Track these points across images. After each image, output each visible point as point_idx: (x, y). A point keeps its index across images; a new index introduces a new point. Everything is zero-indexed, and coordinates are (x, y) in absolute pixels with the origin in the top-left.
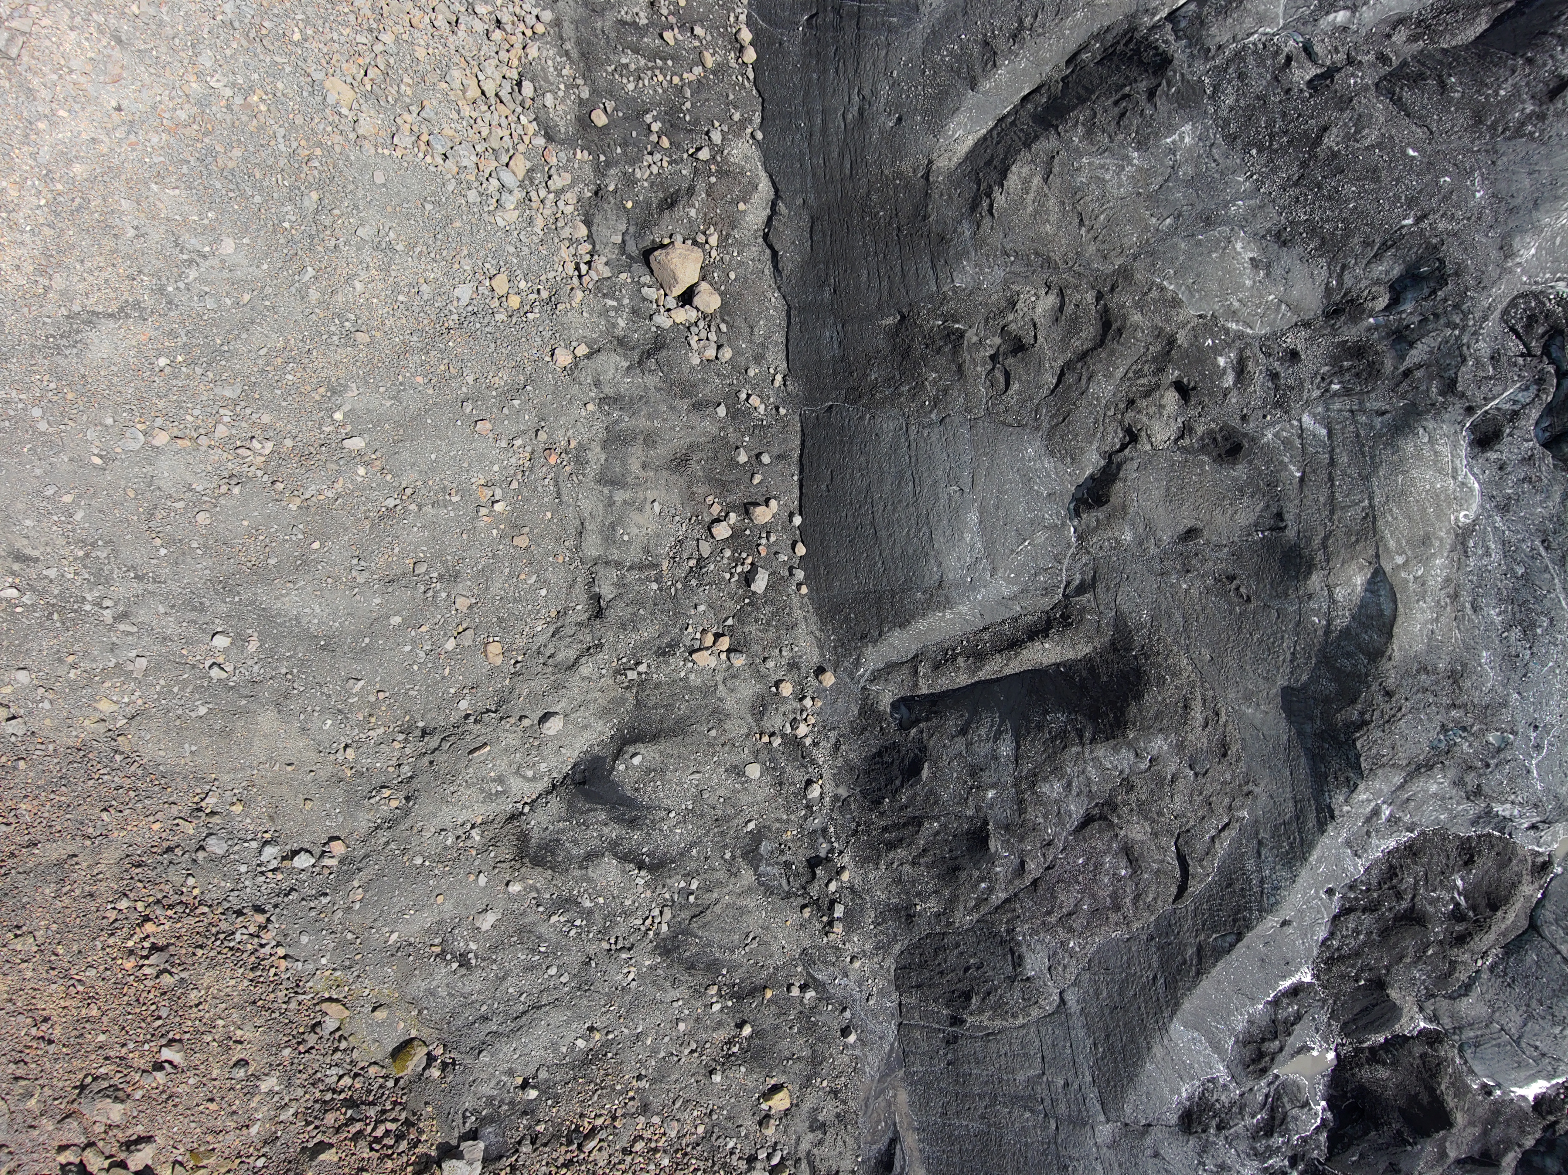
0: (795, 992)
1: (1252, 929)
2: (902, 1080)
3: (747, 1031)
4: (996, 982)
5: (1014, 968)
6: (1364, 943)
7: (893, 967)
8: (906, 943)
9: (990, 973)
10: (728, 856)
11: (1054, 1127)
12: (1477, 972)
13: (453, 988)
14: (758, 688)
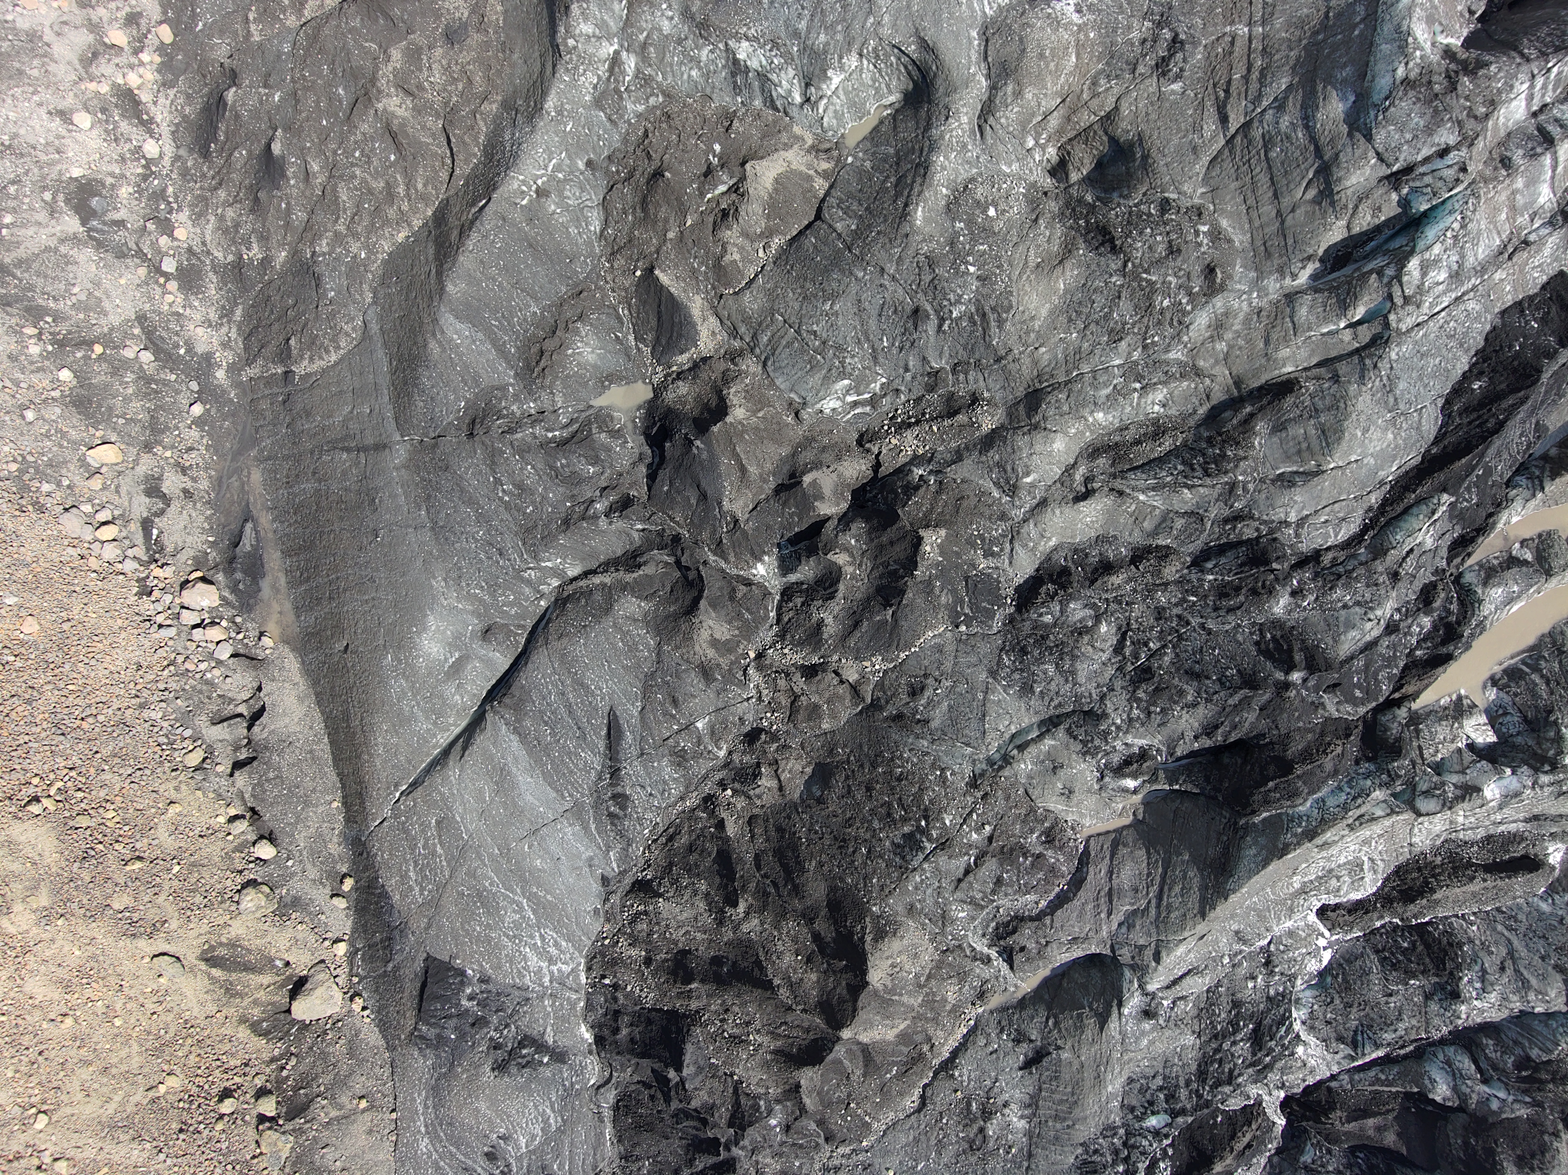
1: (498, 188)
2: (256, 459)
3: (65, 375)
4: (307, 316)
5: (317, 292)
6: (634, 224)
7: (240, 339)
9: (303, 307)
10: (48, 196)
12: (763, 267)
14: (91, 38)
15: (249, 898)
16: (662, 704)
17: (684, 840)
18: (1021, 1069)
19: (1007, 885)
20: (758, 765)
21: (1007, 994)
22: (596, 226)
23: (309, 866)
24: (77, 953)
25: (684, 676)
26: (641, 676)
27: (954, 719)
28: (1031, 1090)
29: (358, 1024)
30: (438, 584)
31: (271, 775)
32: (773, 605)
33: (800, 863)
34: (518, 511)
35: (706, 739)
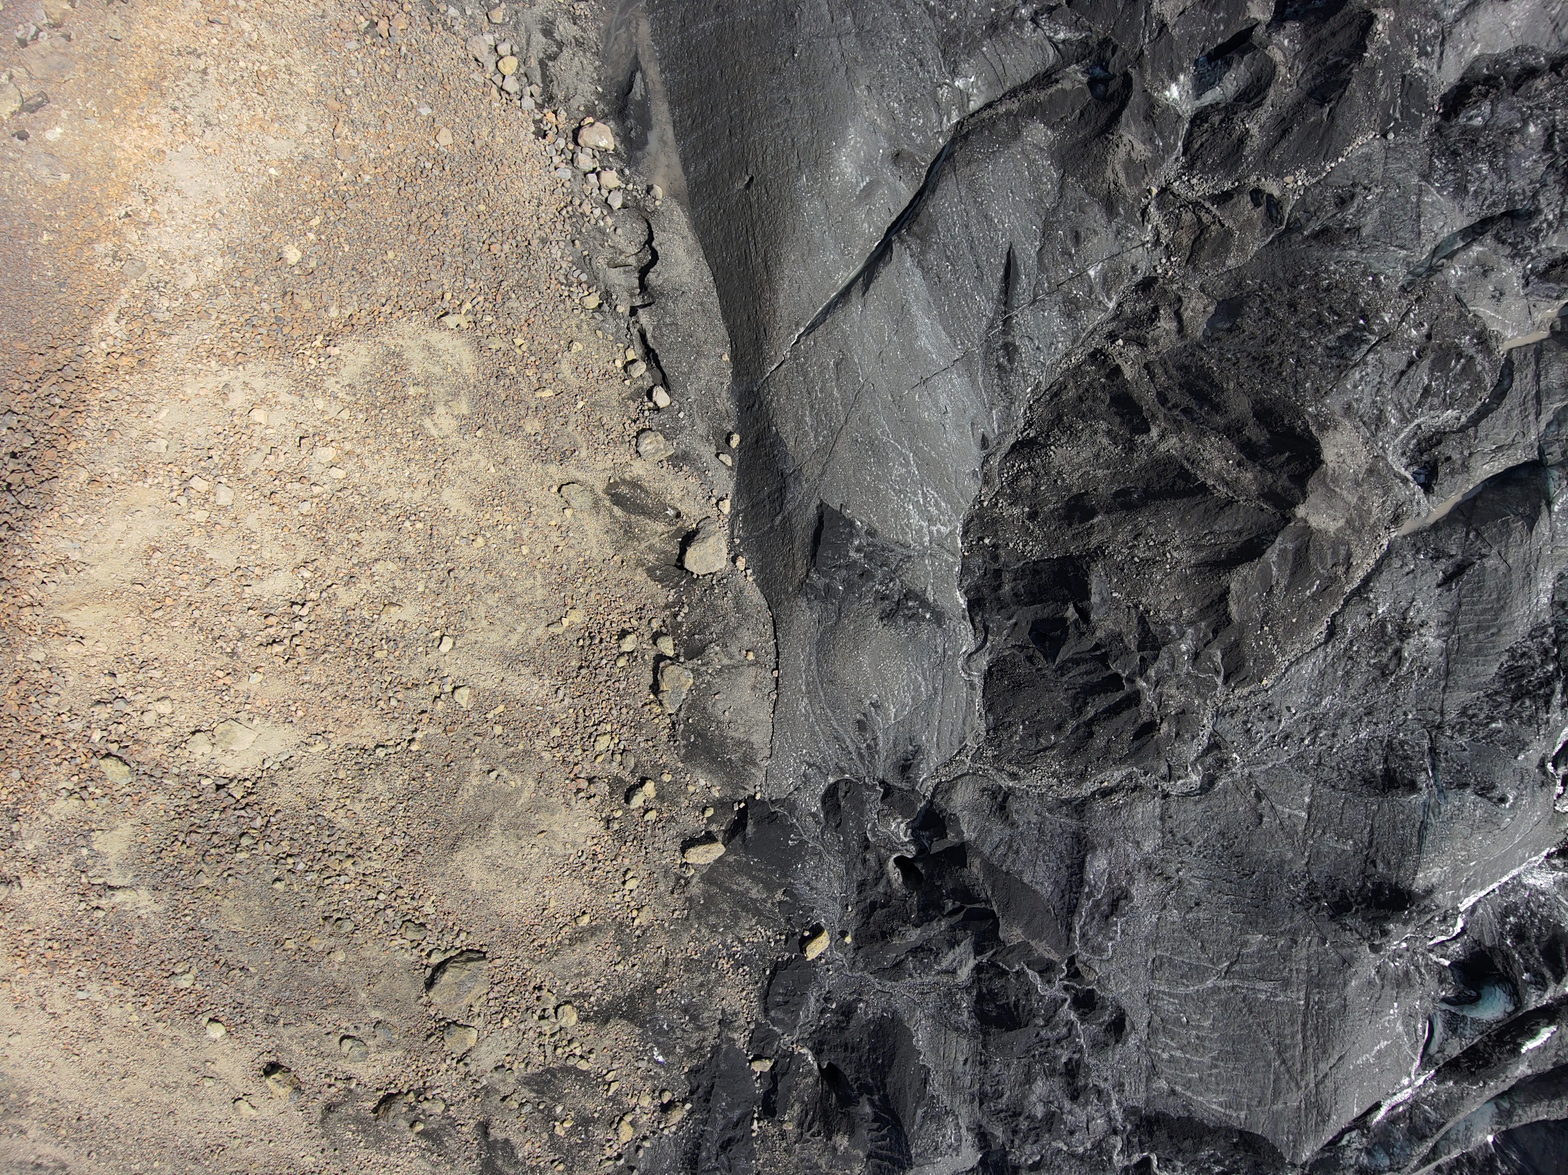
15: (647, 442)
16: (1062, 242)
17: (1071, 393)
18: (1439, 586)
19: (1434, 396)
20: (1156, 309)
21: (1419, 519)
23: (698, 421)
24: (493, 470)
25: (1088, 209)
26: (1042, 212)
27: (1387, 224)
28: (1449, 607)
29: (742, 582)
30: (861, 92)
31: (668, 320)
32: (1183, 132)
33: (1216, 386)
34: (942, 18)
35: (1098, 289)
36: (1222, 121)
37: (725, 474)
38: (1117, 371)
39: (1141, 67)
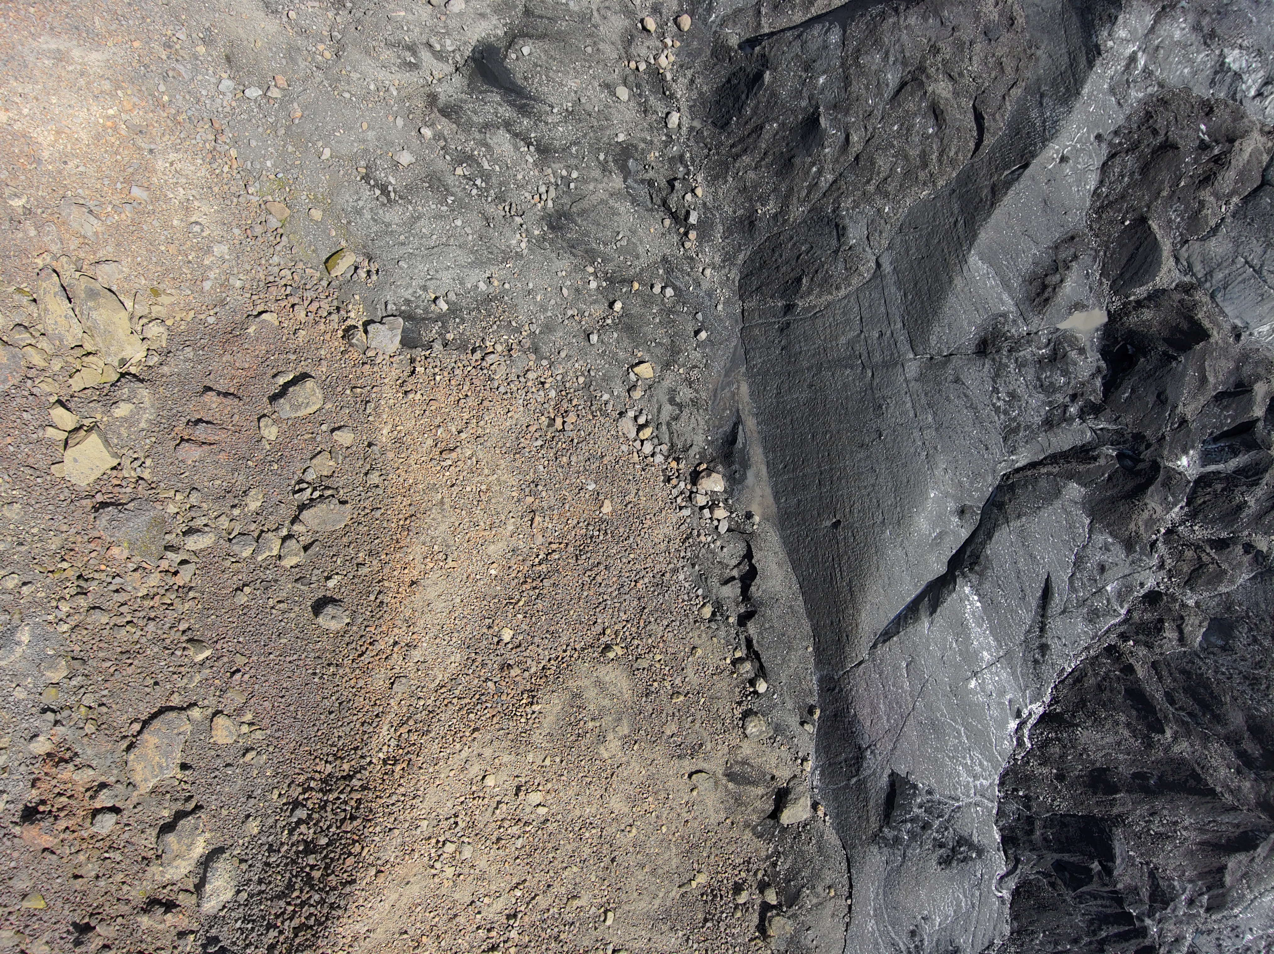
0: (657, 289)
1: (1037, 156)
2: (744, 374)
3: (618, 306)
4: (823, 259)
5: (839, 240)
6: (1128, 185)
7: (737, 278)
8: (749, 253)
9: (819, 252)
10: (602, 157)
11: (870, 374)
12: (1223, 219)
13: (376, 214)
14: (627, 22)
15: (752, 724)
16: (1090, 572)
17: (1091, 681)
20: (1161, 621)
22: (1091, 186)
23: (787, 699)
24: (643, 772)
25: (1112, 548)
26: (1074, 548)
29: (822, 828)
30: (939, 473)
31: (767, 626)
32: (1188, 490)
33: (1216, 697)
34: (1005, 414)
35: (1113, 601)
36: (1223, 490)
37: (807, 739)
38: (1129, 669)
39: (1161, 446)
